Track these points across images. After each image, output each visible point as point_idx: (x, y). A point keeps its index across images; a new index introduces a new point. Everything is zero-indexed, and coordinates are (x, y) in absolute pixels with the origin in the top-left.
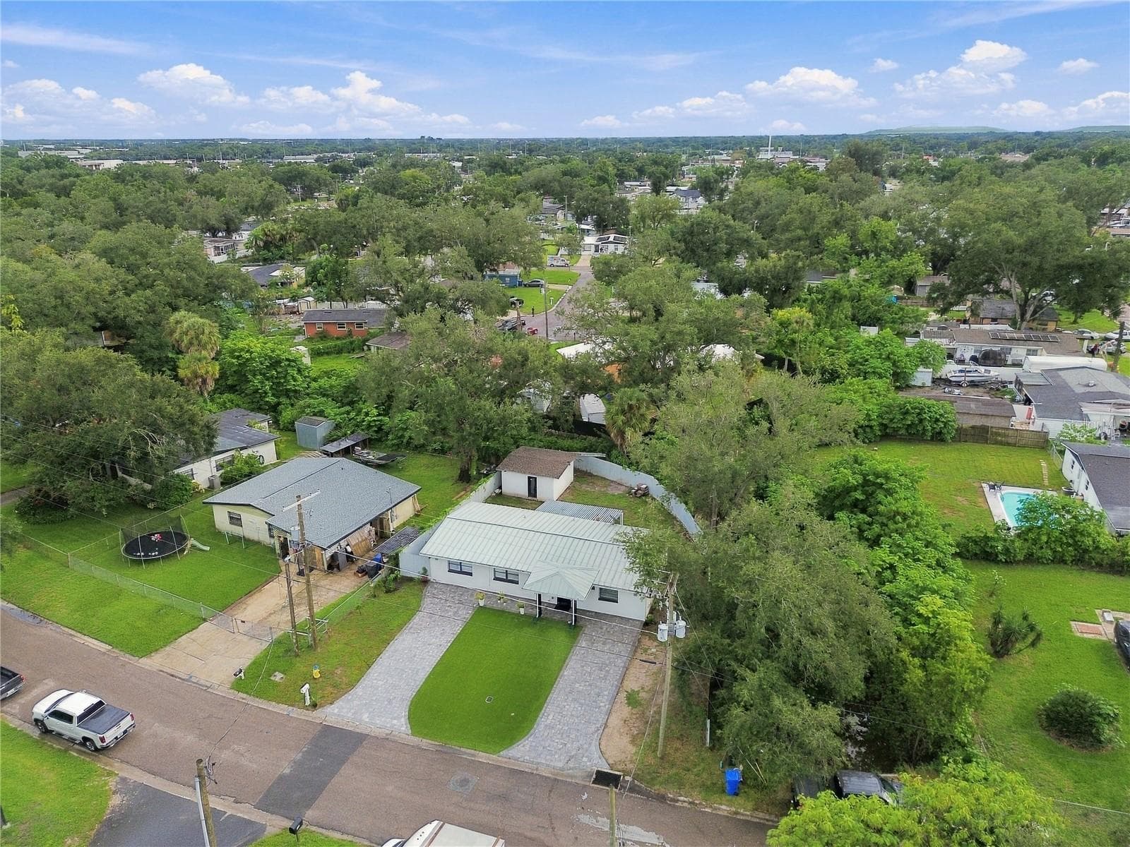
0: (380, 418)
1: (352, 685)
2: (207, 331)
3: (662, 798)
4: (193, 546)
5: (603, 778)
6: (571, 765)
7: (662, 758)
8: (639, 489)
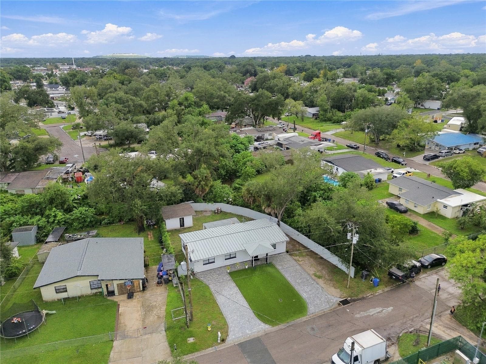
1: (226, 325)
3: (363, 298)
5: (345, 302)
6: (331, 304)
7: (349, 288)
8: (218, 210)
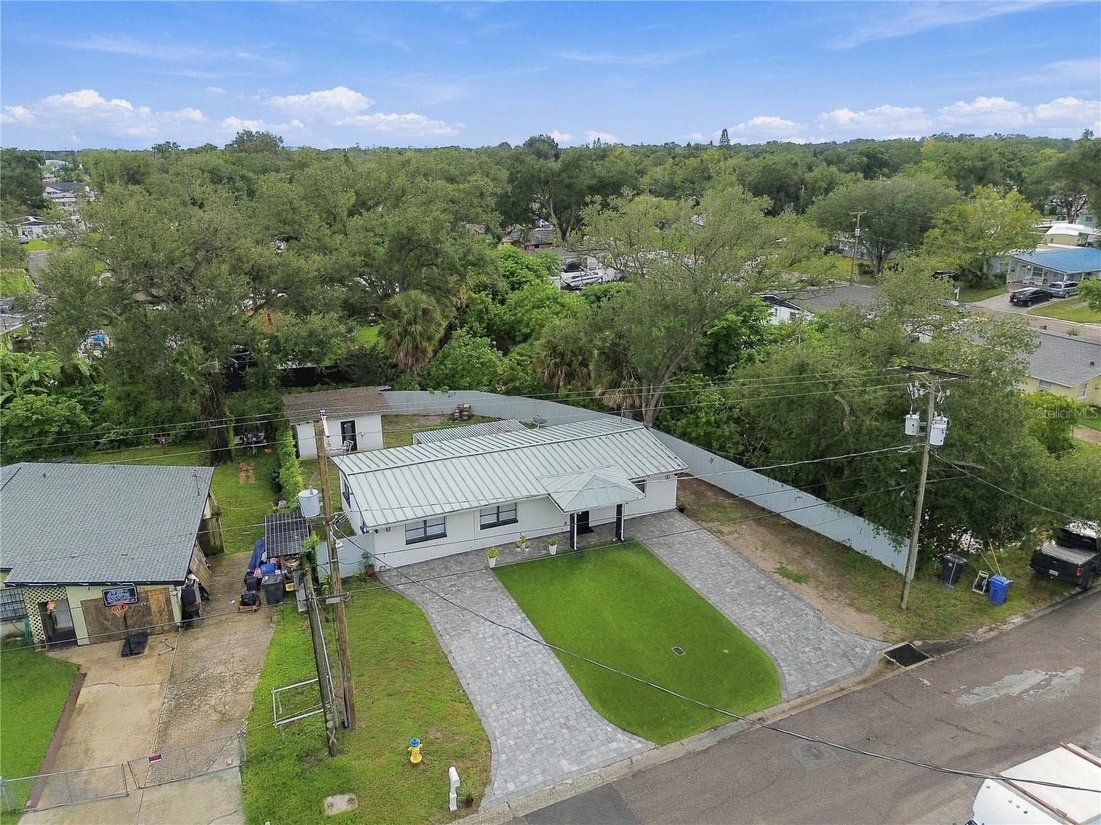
3: (967, 641)
5: (905, 655)
6: (859, 663)
7: (907, 609)
8: (461, 411)
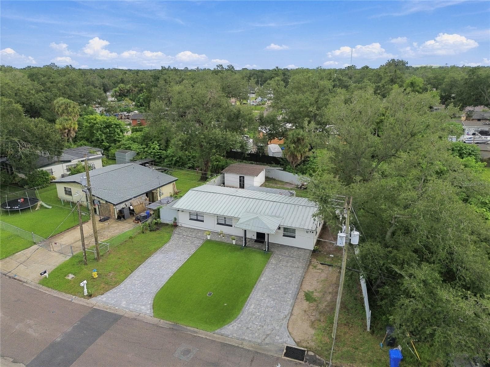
0: (160, 151)
1: (117, 283)
2: (72, 106)
4: (42, 206)
7: (335, 339)
8: (302, 185)
